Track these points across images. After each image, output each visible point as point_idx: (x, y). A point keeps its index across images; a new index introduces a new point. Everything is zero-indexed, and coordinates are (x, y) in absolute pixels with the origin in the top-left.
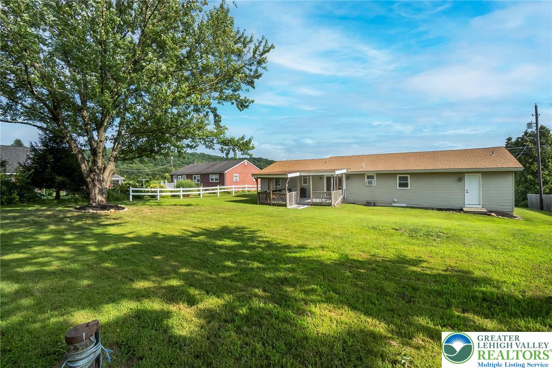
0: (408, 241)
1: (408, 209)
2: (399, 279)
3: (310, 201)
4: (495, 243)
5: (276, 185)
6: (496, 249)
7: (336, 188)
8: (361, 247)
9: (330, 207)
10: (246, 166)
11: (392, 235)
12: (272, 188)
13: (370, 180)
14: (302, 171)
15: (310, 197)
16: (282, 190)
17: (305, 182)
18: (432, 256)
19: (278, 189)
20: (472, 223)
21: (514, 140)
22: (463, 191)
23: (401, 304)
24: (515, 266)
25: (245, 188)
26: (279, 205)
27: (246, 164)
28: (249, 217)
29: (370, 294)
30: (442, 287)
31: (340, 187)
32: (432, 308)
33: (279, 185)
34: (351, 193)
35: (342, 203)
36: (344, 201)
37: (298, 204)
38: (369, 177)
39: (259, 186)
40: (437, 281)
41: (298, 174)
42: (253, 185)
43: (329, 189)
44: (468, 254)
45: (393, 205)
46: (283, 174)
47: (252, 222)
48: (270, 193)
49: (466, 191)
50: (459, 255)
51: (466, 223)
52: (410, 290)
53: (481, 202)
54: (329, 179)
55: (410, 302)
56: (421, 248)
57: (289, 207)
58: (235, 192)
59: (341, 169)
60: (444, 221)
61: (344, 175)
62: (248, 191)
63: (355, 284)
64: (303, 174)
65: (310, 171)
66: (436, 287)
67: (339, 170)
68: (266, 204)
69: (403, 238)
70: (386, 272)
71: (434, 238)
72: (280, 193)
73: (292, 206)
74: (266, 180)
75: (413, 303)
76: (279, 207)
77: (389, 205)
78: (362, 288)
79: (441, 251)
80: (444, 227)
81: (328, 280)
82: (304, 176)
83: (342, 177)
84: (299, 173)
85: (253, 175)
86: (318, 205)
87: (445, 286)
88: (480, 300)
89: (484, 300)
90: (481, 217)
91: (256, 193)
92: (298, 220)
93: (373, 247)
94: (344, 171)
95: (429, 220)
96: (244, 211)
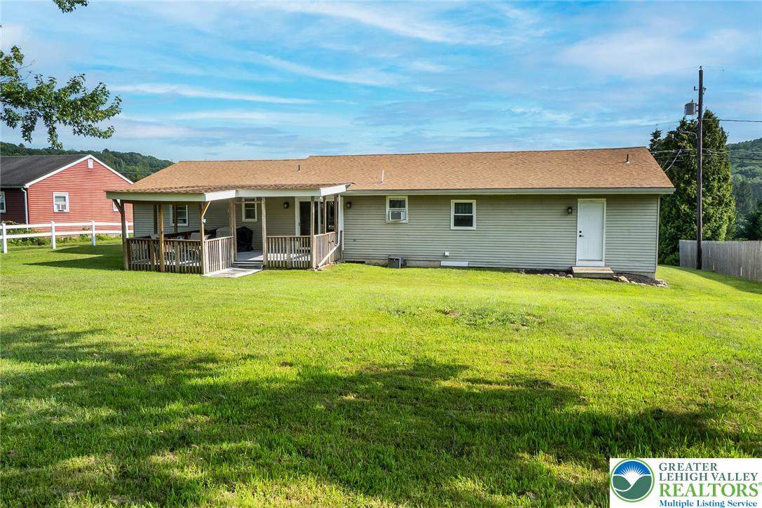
0: (467, 333)
1: (471, 272)
2: (443, 410)
3: (261, 258)
4: (622, 330)
5: (175, 221)
6: (622, 340)
7: (322, 228)
8: (370, 351)
9: (308, 271)
10: (90, 172)
11: (435, 324)
12: (164, 228)
13: (396, 210)
14: (243, 187)
15: (262, 250)
16: (190, 233)
17: (250, 214)
18: (509, 360)
19: (179, 231)
20: (587, 296)
21: (663, 136)
22: (575, 234)
23: (443, 462)
24: (650, 367)
25: (89, 228)
26: (182, 270)
27: (91, 165)
28: (97, 301)
29: (381, 447)
30: (523, 419)
31: (331, 225)
32: (502, 462)
33: (185, 221)
34: (355, 240)
35: (336, 261)
36: (341, 257)
37: (233, 266)
38: (394, 204)
39: (129, 224)
40: (515, 409)
41: (231, 194)
42: (112, 220)
43: (305, 230)
44: (574, 353)
45: (443, 263)
46: (194, 194)
47: (102, 313)
48: (157, 241)
49: (579, 234)
50: (558, 356)
51: (578, 296)
52: (462, 430)
53: (604, 256)
54: (305, 207)
55: (461, 454)
56: (490, 347)
57: (208, 274)
58: (58, 241)
59: (335, 185)
60: (540, 293)
61: (339, 199)
62: (99, 238)
63: (349, 431)
64: (244, 194)
65: (262, 188)
66: (512, 419)
67: (330, 185)
68: (148, 268)
69: (458, 328)
70: (417, 399)
71: (515, 326)
72: (185, 239)
73: (217, 273)
74: (149, 207)
75: (468, 455)
76: (182, 275)
77: (434, 263)
78: (364, 437)
79: (526, 350)
80: (537, 304)
81: (290, 427)
82: (247, 199)
83: (335, 202)
84: (234, 191)
85: (109, 193)
86: (281, 268)
87: (529, 415)
88: (588, 436)
89: (596, 433)
90: (603, 284)
91: (120, 242)
92: (230, 303)
93: (394, 349)
94: (341, 189)
95: (510, 292)
96: (84, 288)
